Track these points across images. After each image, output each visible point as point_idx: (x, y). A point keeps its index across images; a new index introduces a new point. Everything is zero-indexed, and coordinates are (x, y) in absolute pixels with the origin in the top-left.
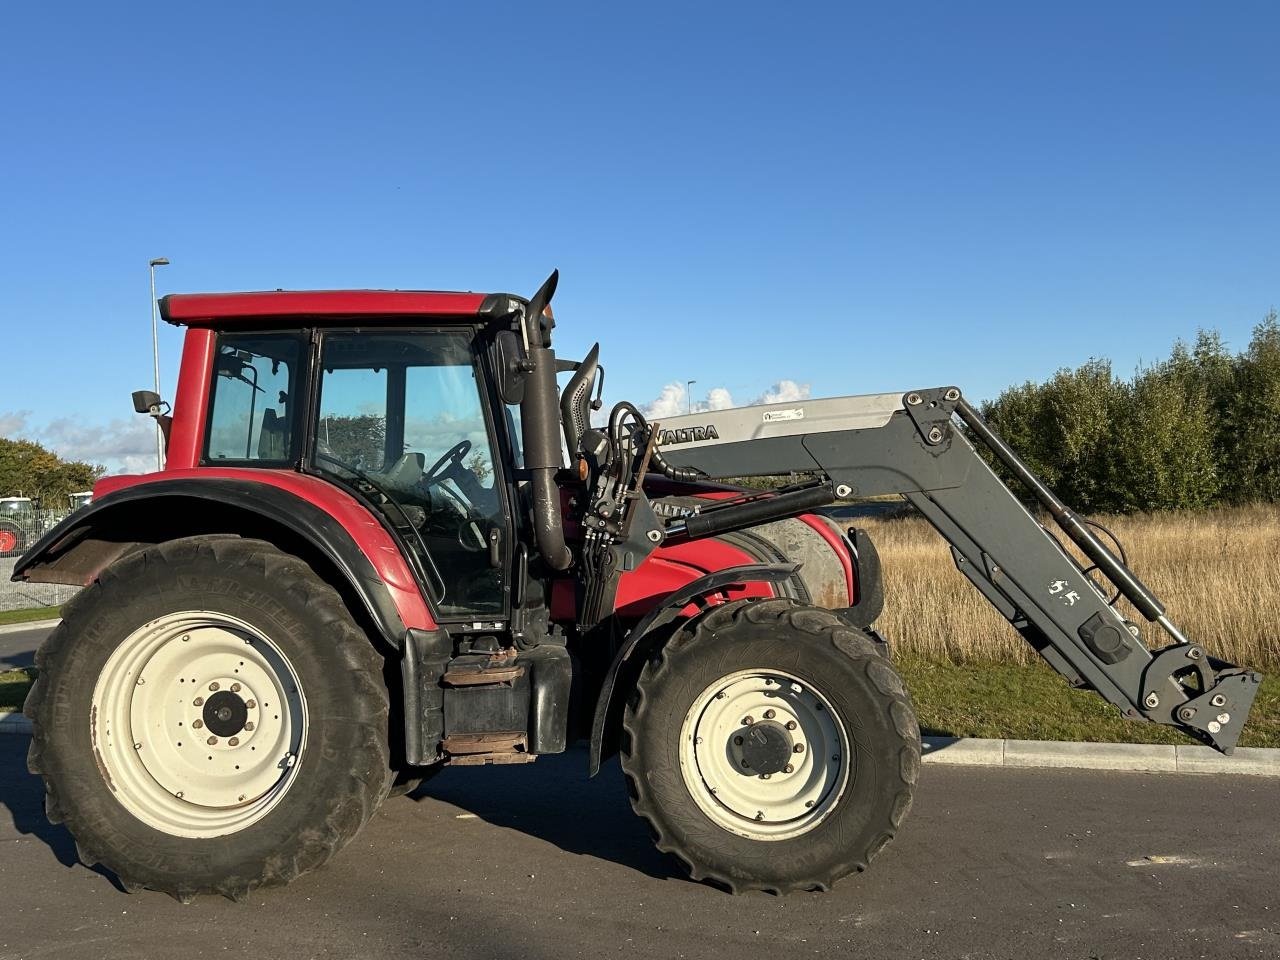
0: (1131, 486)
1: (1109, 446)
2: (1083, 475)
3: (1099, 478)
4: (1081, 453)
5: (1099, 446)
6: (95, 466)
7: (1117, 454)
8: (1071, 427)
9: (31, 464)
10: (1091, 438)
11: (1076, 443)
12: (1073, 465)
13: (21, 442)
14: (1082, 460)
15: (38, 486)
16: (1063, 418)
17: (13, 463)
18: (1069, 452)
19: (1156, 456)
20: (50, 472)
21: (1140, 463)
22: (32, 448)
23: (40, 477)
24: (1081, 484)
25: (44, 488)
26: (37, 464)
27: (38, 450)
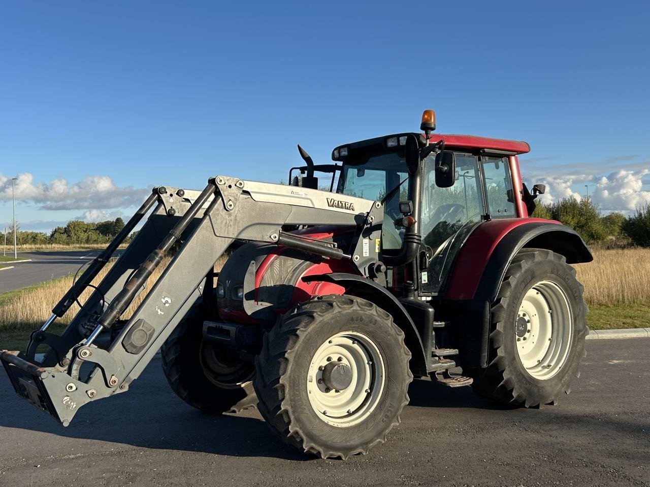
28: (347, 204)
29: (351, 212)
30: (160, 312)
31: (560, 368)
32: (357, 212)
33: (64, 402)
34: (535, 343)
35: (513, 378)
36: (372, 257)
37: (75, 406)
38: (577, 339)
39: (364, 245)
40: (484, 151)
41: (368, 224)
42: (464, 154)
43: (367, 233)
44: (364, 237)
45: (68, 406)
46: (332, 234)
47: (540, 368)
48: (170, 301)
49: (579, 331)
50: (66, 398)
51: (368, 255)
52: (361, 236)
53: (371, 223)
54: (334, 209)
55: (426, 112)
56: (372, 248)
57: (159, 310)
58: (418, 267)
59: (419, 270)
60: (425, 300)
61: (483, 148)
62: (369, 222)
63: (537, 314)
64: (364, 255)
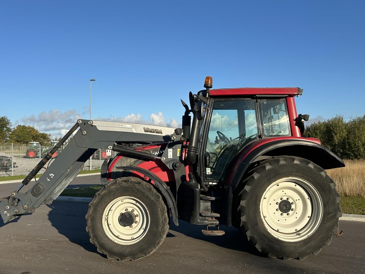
0: (352, 152)
1: (347, 140)
2: (339, 148)
3: (343, 149)
4: (338, 142)
5: (343, 140)
6: (48, 134)
7: (348, 142)
8: (336, 134)
9: (31, 133)
10: (341, 138)
11: (337, 139)
12: (336, 145)
13: (28, 127)
14: (338, 144)
15: (32, 139)
16: (334, 131)
17: (26, 132)
18: (335, 141)
19: (360, 144)
20: (36, 135)
21: (355, 145)
22: (31, 128)
23: (33, 136)
24: (338, 150)
25: (34, 139)
26: (33, 133)
27: (33, 129)
28: (157, 130)
29: (160, 134)
30: (48, 180)
31: (308, 236)
32: (164, 134)
33: (5, 213)
34: (297, 218)
35: (256, 236)
36: (174, 158)
37: (9, 215)
38: (326, 219)
39: (169, 152)
40: (256, 96)
41: (172, 141)
42: (244, 99)
43: (171, 146)
44: (169, 148)
45: (6, 215)
46: (160, 146)
47: (295, 235)
48: (53, 176)
49: (328, 214)
50: (5, 211)
51: (171, 157)
52: (167, 147)
53: (173, 140)
54: (149, 133)
55: (208, 78)
56: (174, 154)
57: (48, 179)
58: (204, 165)
59: (204, 166)
60: (212, 184)
61: (256, 95)
62: (172, 140)
63: (300, 199)
64: (169, 157)
